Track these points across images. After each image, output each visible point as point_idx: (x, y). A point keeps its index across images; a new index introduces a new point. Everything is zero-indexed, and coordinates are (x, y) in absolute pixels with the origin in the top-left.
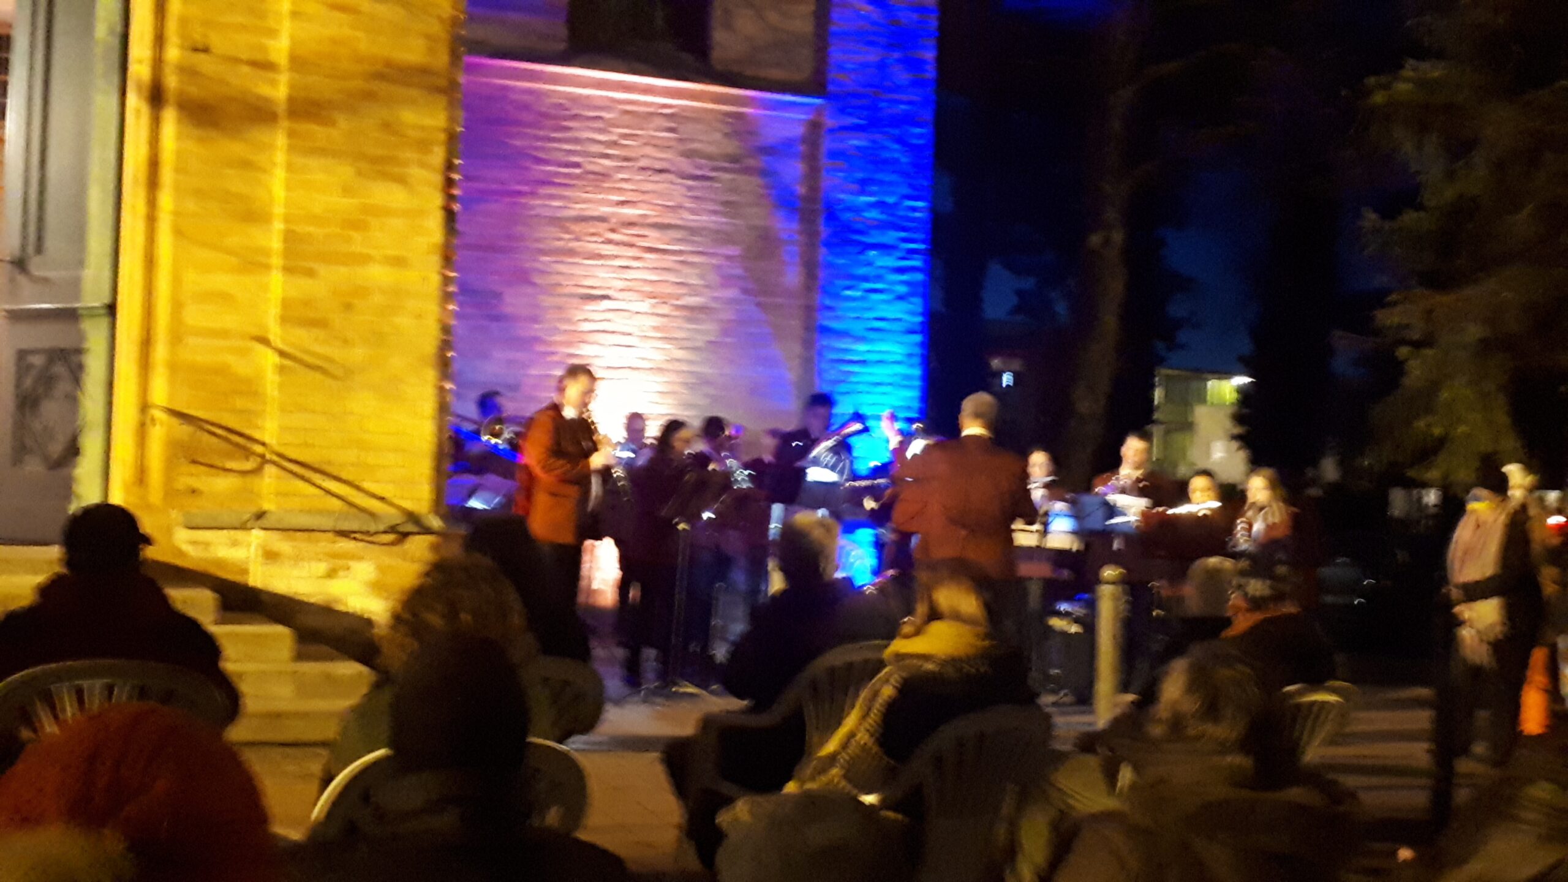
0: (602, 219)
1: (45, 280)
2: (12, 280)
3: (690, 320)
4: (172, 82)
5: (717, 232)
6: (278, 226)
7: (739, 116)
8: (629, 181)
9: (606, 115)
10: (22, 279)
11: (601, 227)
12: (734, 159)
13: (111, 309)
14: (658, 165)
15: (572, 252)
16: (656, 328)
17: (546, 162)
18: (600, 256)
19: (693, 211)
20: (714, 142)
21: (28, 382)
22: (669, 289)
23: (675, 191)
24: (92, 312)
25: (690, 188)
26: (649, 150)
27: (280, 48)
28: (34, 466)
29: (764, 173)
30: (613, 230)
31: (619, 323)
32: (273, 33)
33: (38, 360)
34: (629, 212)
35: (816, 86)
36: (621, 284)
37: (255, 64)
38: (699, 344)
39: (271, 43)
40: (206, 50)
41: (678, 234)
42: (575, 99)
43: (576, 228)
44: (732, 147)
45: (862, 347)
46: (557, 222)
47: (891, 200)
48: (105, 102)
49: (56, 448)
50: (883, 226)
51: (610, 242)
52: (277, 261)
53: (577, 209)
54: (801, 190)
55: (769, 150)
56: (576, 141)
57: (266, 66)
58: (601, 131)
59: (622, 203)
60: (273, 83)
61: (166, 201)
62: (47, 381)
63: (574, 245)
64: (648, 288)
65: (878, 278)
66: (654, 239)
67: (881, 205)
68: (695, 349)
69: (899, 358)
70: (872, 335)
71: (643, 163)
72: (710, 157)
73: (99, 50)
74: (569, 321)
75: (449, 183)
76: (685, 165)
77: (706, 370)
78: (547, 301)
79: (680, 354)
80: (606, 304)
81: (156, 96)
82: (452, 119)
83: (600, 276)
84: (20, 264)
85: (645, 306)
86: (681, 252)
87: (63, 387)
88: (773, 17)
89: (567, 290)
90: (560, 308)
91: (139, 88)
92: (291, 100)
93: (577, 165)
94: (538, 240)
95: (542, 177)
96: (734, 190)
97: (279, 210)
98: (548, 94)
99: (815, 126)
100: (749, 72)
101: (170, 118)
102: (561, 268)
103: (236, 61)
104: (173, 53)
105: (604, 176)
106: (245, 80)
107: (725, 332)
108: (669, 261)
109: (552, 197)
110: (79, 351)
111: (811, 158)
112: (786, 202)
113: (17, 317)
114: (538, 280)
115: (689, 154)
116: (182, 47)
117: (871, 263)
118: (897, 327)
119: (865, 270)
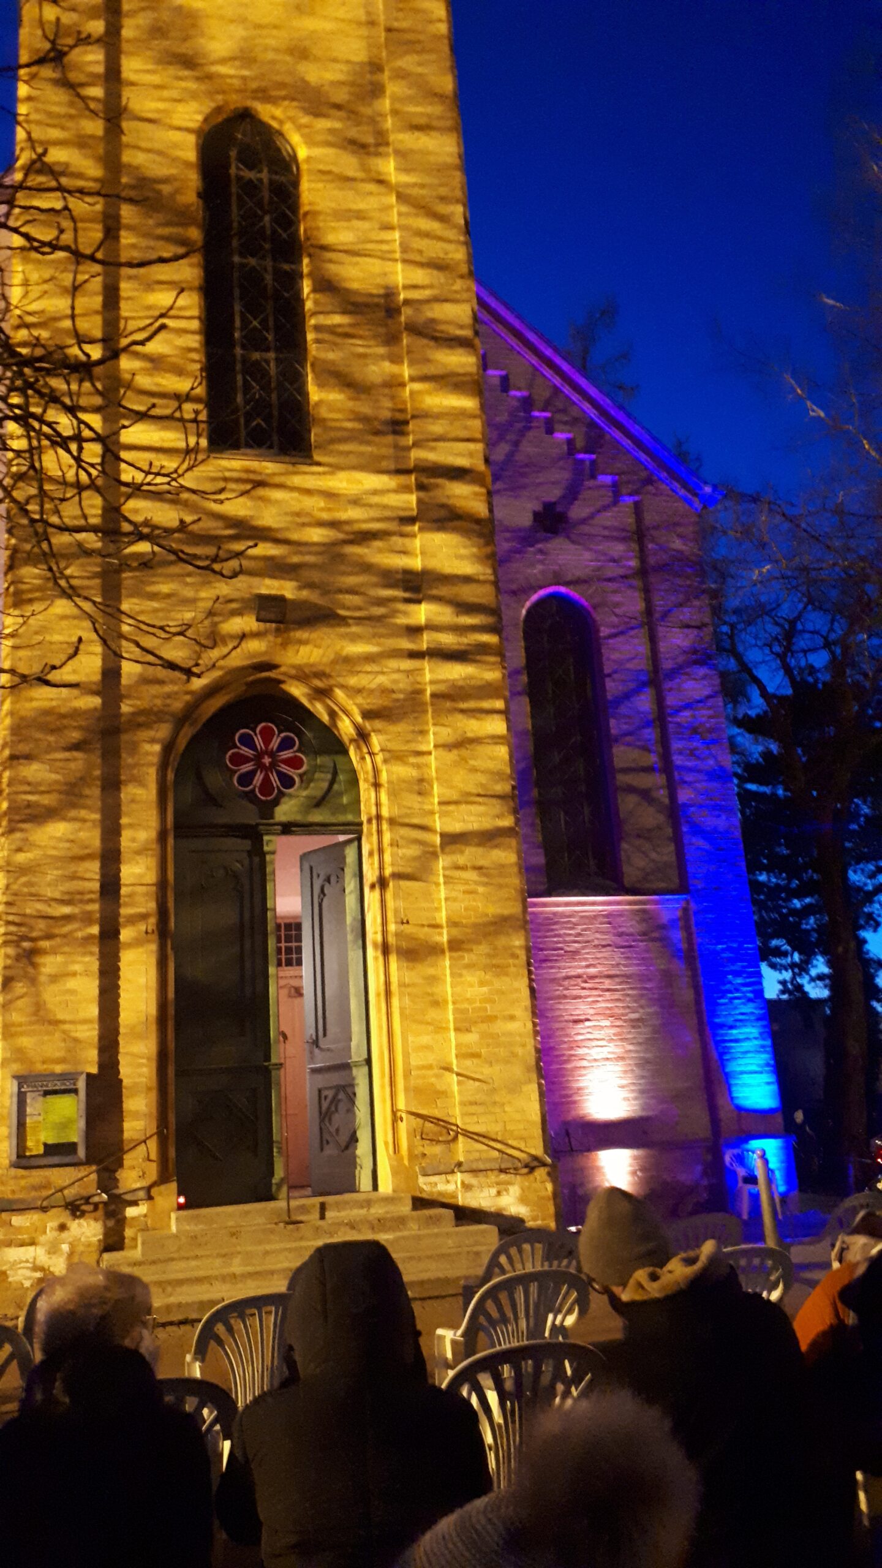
0: (579, 976)
1: (328, 1050)
2: (311, 1052)
3: (633, 1027)
4: (391, 940)
5: (642, 976)
6: (451, 1007)
7: (644, 911)
8: (589, 954)
9: (573, 920)
10: (316, 1051)
11: (579, 980)
12: (644, 934)
13: (369, 1062)
14: (604, 943)
15: (565, 997)
16: (615, 1035)
17: (546, 950)
18: (580, 997)
19: (625, 966)
20: (632, 926)
21: (325, 1105)
22: (622, 1011)
23: (617, 956)
24: (357, 1065)
25: (622, 953)
26: (598, 936)
27: (442, 917)
28: (329, 1151)
29: (660, 939)
30: (586, 982)
31: (597, 1034)
32: (438, 909)
33: (330, 1094)
34: (592, 971)
35: (683, 888)
36: (592, 1011)
37: (430, 926)
38: (640, 1041)
39: (436, 915)
40: (408, 922)
41: (617, 980)
42: (555, 914)
43: (566, 983)
44: (643, 927)
45: (734, 1032)
46: (553, 980)
47: (735, 945)
48: (355, 955)
49: (343, 1139)
50: (732, 961)
51: (584, 988)
52: (452, 1026)
53: (564, 973)
54: (684, 946)
55: (663, 927)
56: (559, 936)
57: (437, 926)
58: (571, 929)
59: (588, 966)
60: (441, 934)
61: (395, 1002)
62: (335, 1100)
63: (565, 992)
64: (608, 1012)
65: (737, 990)
66: (607, 983)
67: (729, 949)
68: (640, 1044)
69: (757, 1035)
70: (738, 1024)
71: (596, 942)
72: (631, 935)
73: (348, 929)
74: (567, 1035)
76: (619, 941)
77: (649, 1055)
78: (557, 1025)
79: (631, 1047)
80: (587, 1024)
81: (385, 950)
83: (582, 1008)
84: (316, 1043)
85: (607, 1023)
86: (623, 990)
87: (342, 1107)
88: (653, 855)
89: (566, 1018)
90: (563, 1029)
91: (375, 945)
92: (450, 942)
93: (561, 949)
94: (547, 992)
95: (544, 958)
96: (647, 951)
97: (450, 998)
98: (542, 913)
99: (685, 910)
100: (647, 885)
101: (393, 959)
102: (561, 1007)
103: (423, 926)
104: (392, 927)
105: (576, 952)
106: (423, 933)
107: (654, 1032)
108: (617, 995)
109: (552, 968)
110: (352, 1086)
111: (687, 928)
112: (678, 954)
113: (314, 1071)
114: (549, 1015)
115: (620, 935)
116: (396, 923)
117: (730, 982)
118: (753, 1018)
119: (728, 987)
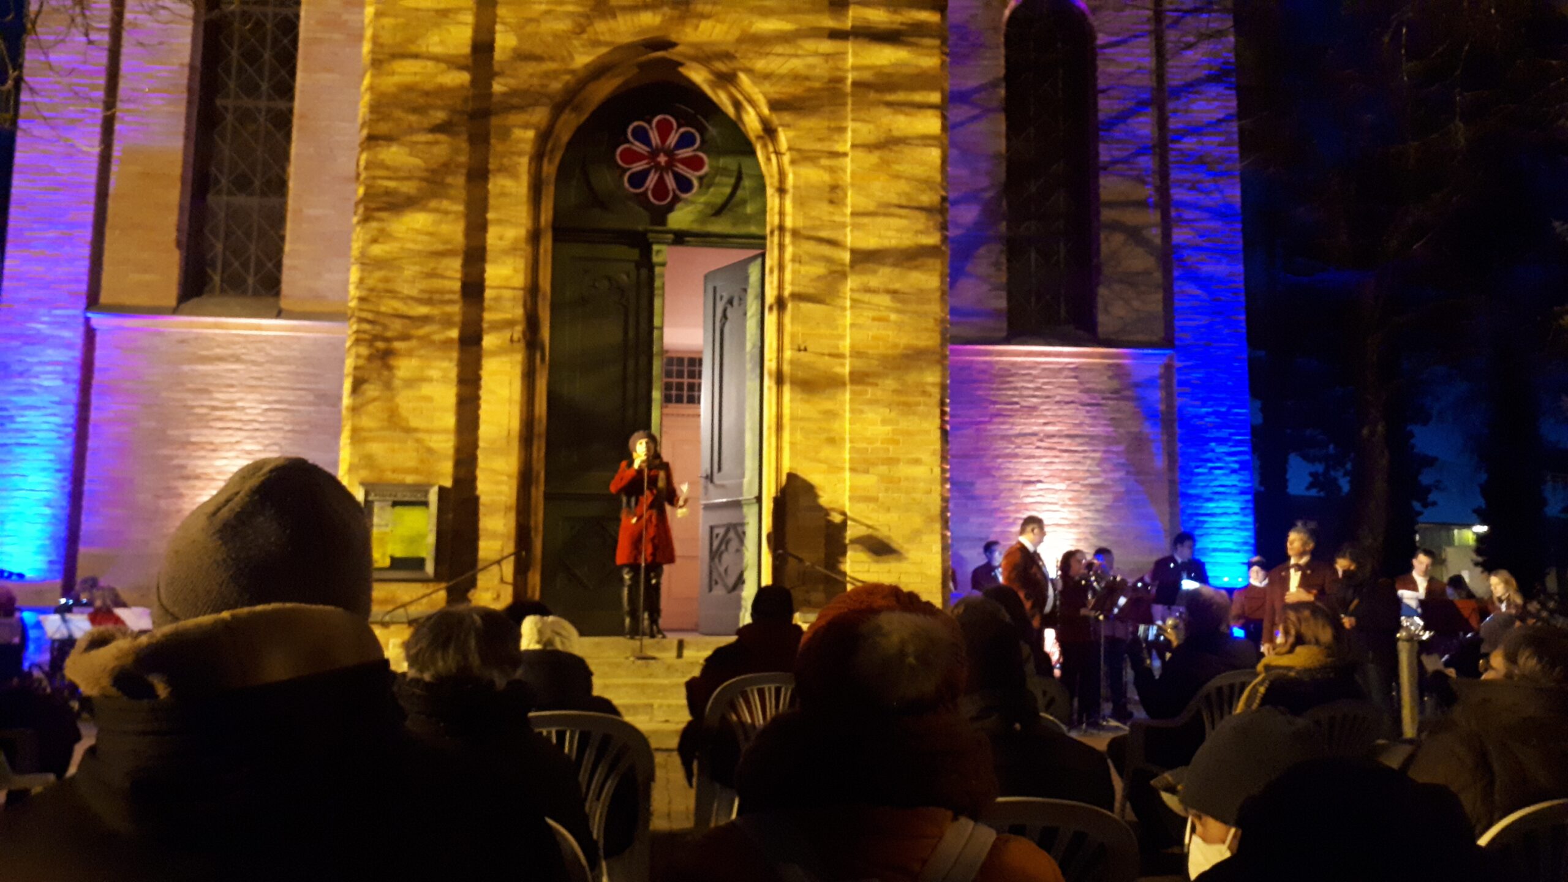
0: (1034, 434)
1: (723, 486)
2: (706, 488)
3: (1092, 493)
4: (786, 368)
5: (1108, 437)
6: (848, 445)
7: (1118, 365)
8: (1049, 410)
9: (1034, 372)
10: (710, 486)
11: (1034, 439)
12: (1116, 392)
13: (759, 499)
14: (1067, 399)
15: (1016, 456)
16: (1070, 499)
17: (995, 403)
18: (1033, 457)
19: (1092, 426)
20: (1103, 383)
21: (716, 543)
22: (1081, 475)
23: (1082, 414)
24: (749, 503)
25: (1088, 412)
26: (1061, 391)
27: (845, 346)
28: (719, 591)
29: (1137, 399)
30: (1041, 440)
31: (1050, 497)
32: (842, 337)
33: (721, 531)
34: (1050, 429)
35: (1168, 342)
36: (1046, 473)
37: (830, 355)
38: (1100, 508)
39: (841, 343)
40: (805, 350)
42: (1013, 364)
43: (1018, 441)
44: (1115, 384)
45: (1211, 505)
46: (1006, 438)
47: (1223, 409)
48: (752, 385)
49: (731, 581)
50: (1219, 427)
51: (1038, 448)
52: (847, 466)
53: (1017, 430)
54: (1162, 407)
55: (1137, 385)
56: (1015, 389)
57: (841, 356)
58: (1031, 381)
59: (1045, 424)
60: (843, 365)
61: (786, 436)
62: (725, 541)
63: (1018, 451)
64: (1064, 474)
65: (1219, 460)
66: (1067, 443)
67: (1216, 413)
68: (1097, 511)
69: (1237, 510)
70: (1216, 497)
71: (1058, 398)
72: (1101, 391)
73: (748, 357)
74: (1017, 497)
75: (943, 413)
76: (1085, 398)
77: (1107, 524)
78: (1003, 486)
79: (1088, 515)
80: (1039, 486)
81: (780, 380)
82: (943, 376)
83: (1034, 469)
84: (710, 478)
85: (1062, 486)
86: (1085, 451)
87: (734, 545)
88: (1136, 304)
89: (1015, 478)
90: (1011, 490)
91: (770, 375)
92: (851, 373)
93: (1017, 403)
94: (995, 450)
95: (994, 411)
96: (1118, 411)
97: (847, 436)
98: (997, 362)
99: (1168, 367)
100: (1125, 338)
101: (787, 389)
102: (1011, 466)
103: (823, 354)
104: (788, 354)
105: (1034, 408)
106: (824, 363)
107: (1116, 500)
108: (1077, 457)
109: (1003, 423)
110: (742, 525)
111: (1168, 386)
112: (1151, 415)
113: (708, 507)
114: (997, 474)
115: (1087, 391)
116: (792, 349)
117: (1213, 451)
118: (1234, 491)
119: (1209, 455)
